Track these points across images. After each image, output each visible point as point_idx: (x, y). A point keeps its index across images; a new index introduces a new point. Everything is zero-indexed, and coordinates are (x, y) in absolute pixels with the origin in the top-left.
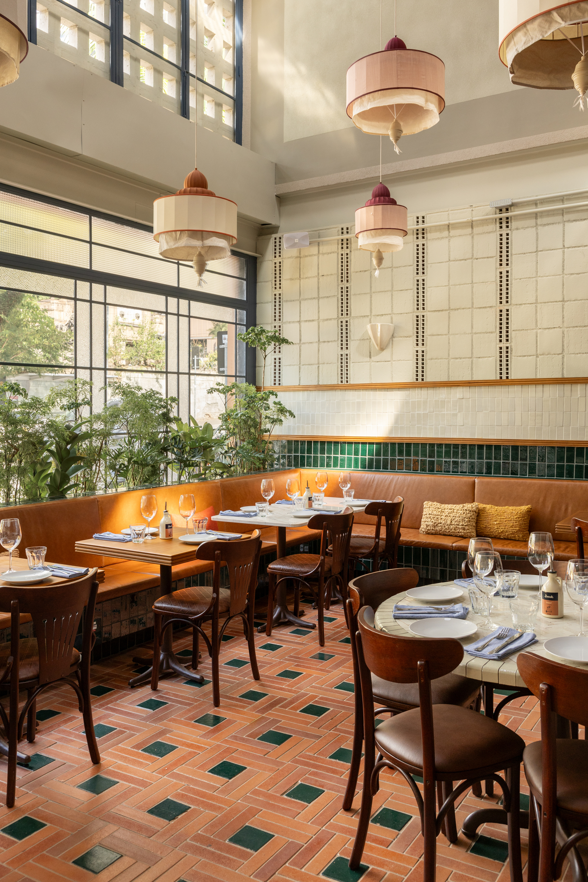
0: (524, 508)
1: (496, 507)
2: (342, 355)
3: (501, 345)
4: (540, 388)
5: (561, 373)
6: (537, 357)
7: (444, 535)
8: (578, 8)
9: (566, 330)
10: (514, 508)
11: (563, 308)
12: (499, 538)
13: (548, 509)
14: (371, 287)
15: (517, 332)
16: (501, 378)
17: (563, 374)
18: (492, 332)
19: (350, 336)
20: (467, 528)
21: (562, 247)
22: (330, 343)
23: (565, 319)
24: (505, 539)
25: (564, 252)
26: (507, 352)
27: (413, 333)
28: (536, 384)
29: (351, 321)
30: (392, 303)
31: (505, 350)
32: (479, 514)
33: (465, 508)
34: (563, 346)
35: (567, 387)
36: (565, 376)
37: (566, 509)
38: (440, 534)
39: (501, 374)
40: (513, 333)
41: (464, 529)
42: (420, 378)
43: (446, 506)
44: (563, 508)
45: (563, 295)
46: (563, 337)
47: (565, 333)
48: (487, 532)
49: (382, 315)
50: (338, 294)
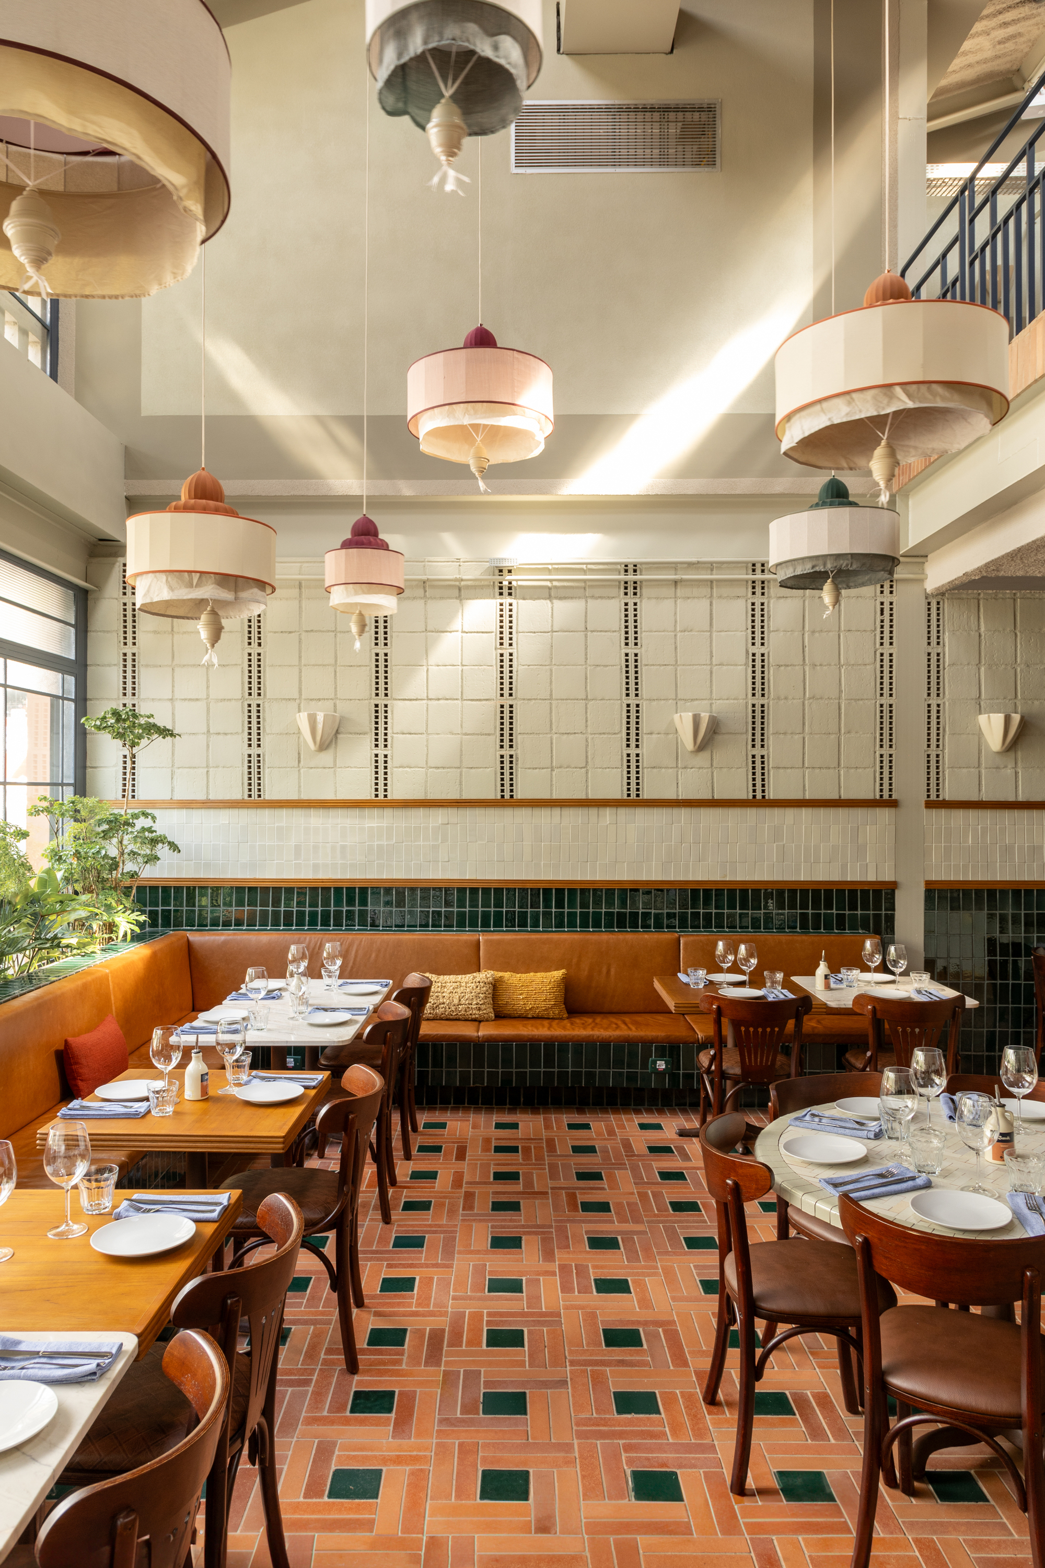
0: (558, 974)
1: (518, 975)
2: (250, 756)
3: (503, 752)
4: (556, 811)
5: (584, 793)
6: (552, 770)
7: (447, 1020)
8: (929, 388)
9: (590, 737)
10: (543, 974)
11: (586, 708)
12: (526, 1018)
13: (584, 973)
14: (300, 657)
15: (525, 736)
16: (503, 796)
17: (587, 794)
18: (489, 735)
19: (264, 728)
20: (483, 1007)
21: (584, 629)
22: (229, 736)
23: (589, 723)
24: (533, 1018)
25: (586, 636)
26: (511, 762)
27: (371, 729)
28: (552, 806)
29: (267, 705)
30: (335, 683)
31: (509, 759)
32: (496, 987)
33: (478, 980)
34: (587, 757)
35: (593, 811)
36: (590, 797)
37: (608, 972)
38: (441, 1019)
39: (502, 791)
40: (520, 737)
41: (479, 1009)
42: (381, 794)
43: (447, 978)
44: (604, 970)
45: (586, 691)
46: (587, 746)
47: (589, 740)
48: (508, 1010)
49: (319, 700)
50: (243, 662)
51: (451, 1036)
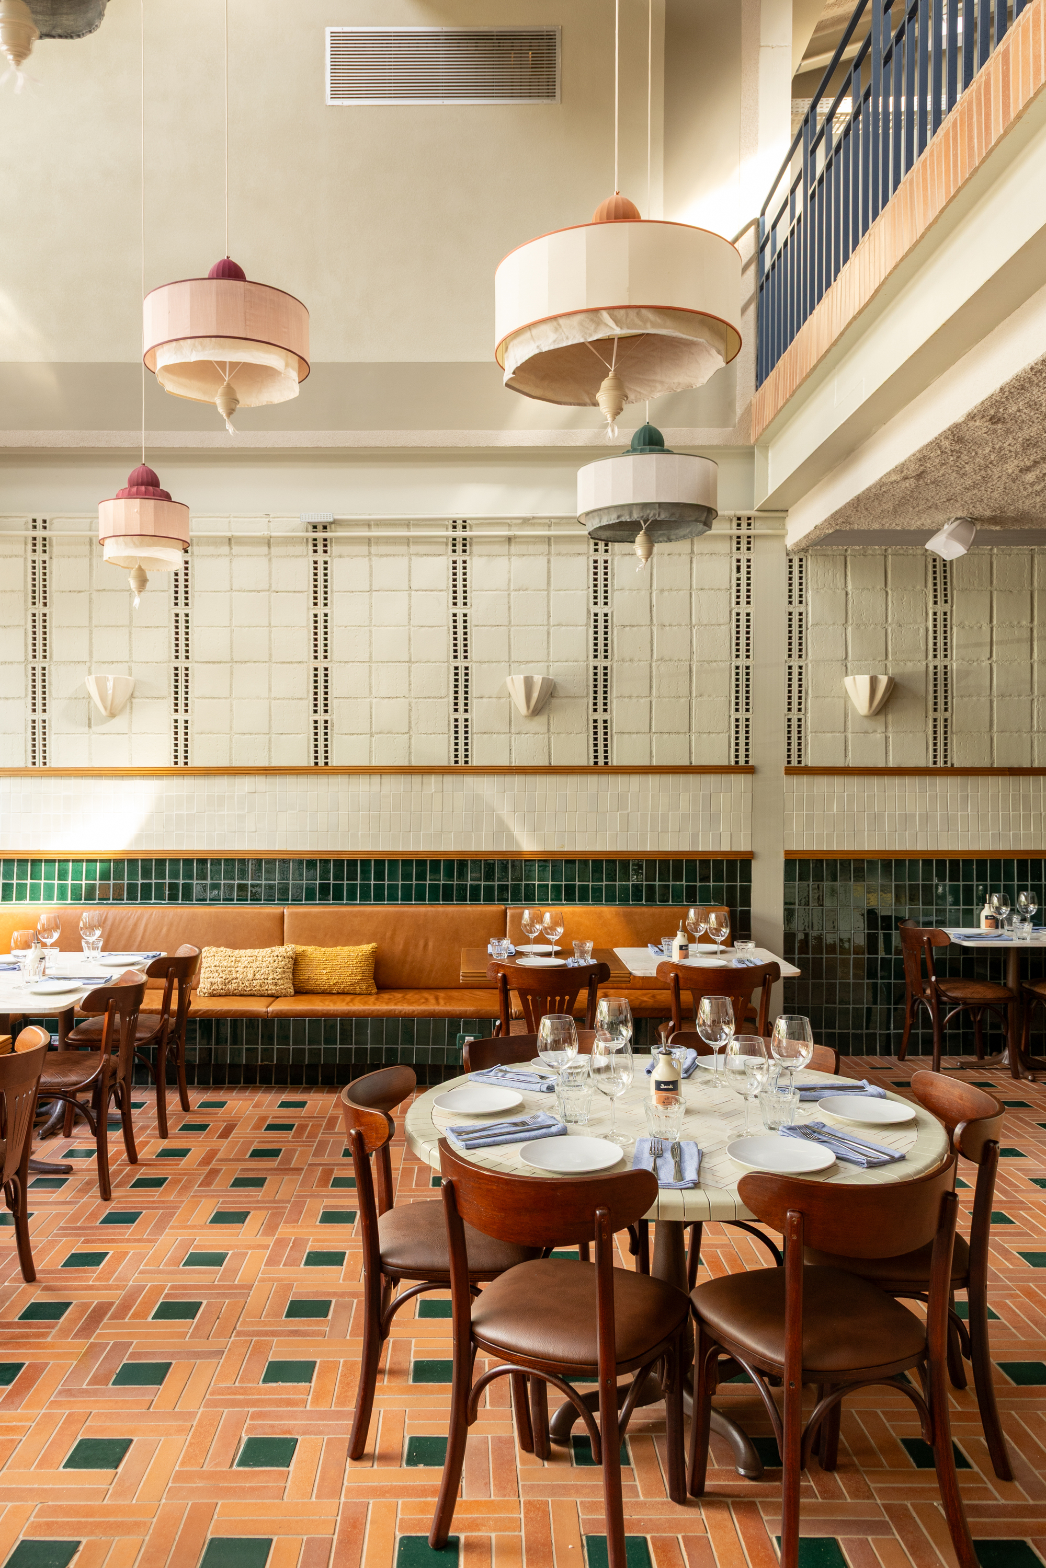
0: (367, 948)
1: (323, 949)
2: (34, 721)
3: (316, 717)
4: (376, 779)
5: (407, 760)
6: (372, 736)
7: (241, 995)
8: (638, 314)
9: (414, 701)
10: (351, 948)
11: (410, 671)
12: (331, 993)
13: (399, 947)
14: (90, 618)
15: (341, 700)
16: (316, 764)
17: (410, 760)
18: (301, 699)
19: (50, 692)
20: (280, 982)
21: (407, 588)
22: (11, 701)
23: (412, 686)
24: (338, 993)
25: (410, 596)
26: (326, 728)
27: (170, 693)
28: (370, 774)
29: (53, 668)
30: (130, 645)
31: (323, 725)
32: (296, 961)
33: (276, 954)
34: (410, 722)
35: (417, 779)
36: (413, 764)
37: (426, 945)
38: (234, 995)
39: (316, 758)
40: (335, 701)
41: (276, 984)
42: (181, 761)
43: (242, 952)
44: (421, 943)
45: (410, 653)
46: (410, 710)
47: (413, 705)
48: (311, 985)
49: (112, 662)
50: (26, 623)
51: (236, 1011)
